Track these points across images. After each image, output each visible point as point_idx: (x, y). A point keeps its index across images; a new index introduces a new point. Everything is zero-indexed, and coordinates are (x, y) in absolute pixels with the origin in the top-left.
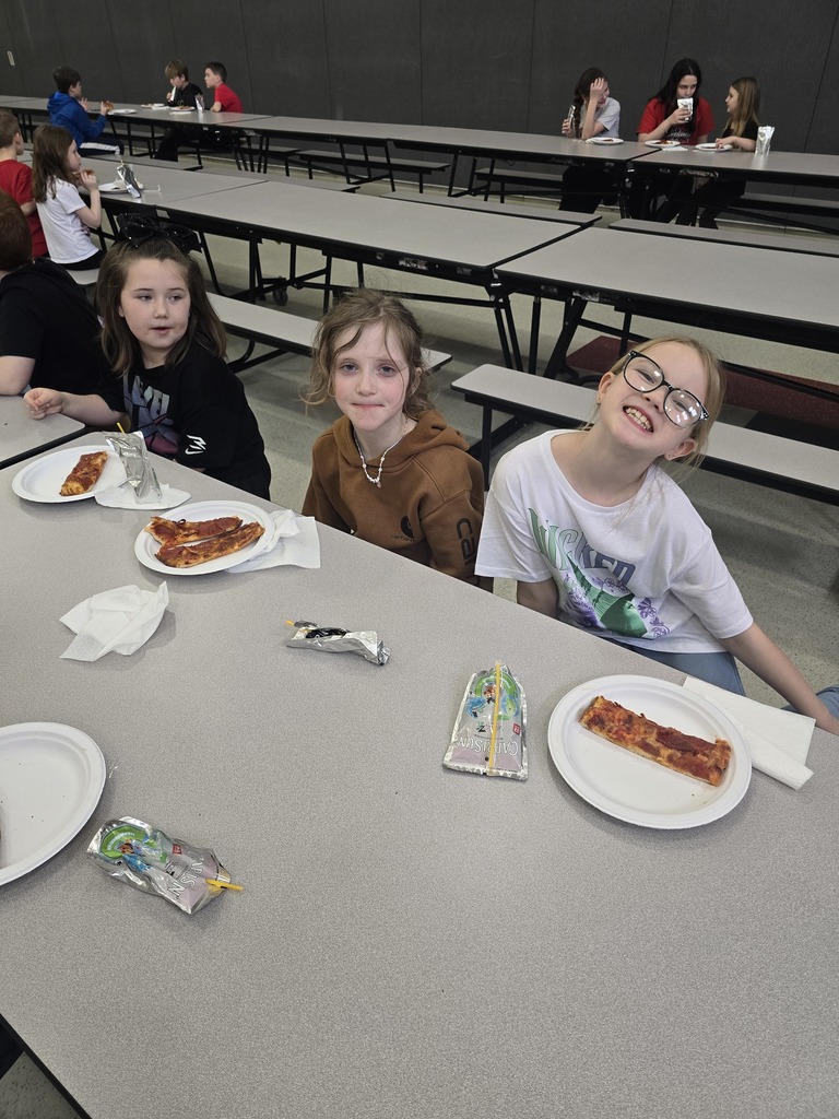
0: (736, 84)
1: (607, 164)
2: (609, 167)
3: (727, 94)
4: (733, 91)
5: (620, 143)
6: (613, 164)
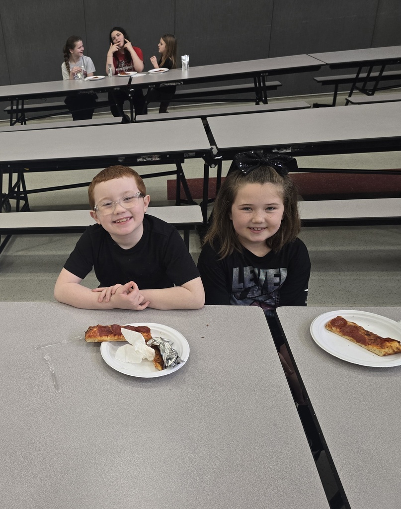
0: (164, 37)
1: (115, 89)
2: (117, 90)
3: (159, 42)
4: (162, 41)
5: (103, 78)
6: (119, 88)
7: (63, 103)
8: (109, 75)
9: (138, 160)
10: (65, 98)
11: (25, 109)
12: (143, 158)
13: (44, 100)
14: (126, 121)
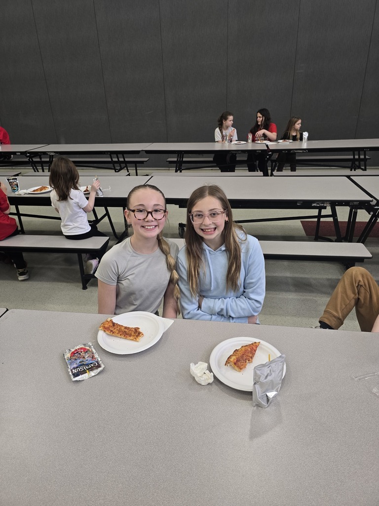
5: (245, 143)
7: (211, 159)
8: (249, 141)
9: (313, 205)
10: (213, 155)
11: (184, 161)
12: (317, 204)
13: (201, 155)
14: (266, 174)
